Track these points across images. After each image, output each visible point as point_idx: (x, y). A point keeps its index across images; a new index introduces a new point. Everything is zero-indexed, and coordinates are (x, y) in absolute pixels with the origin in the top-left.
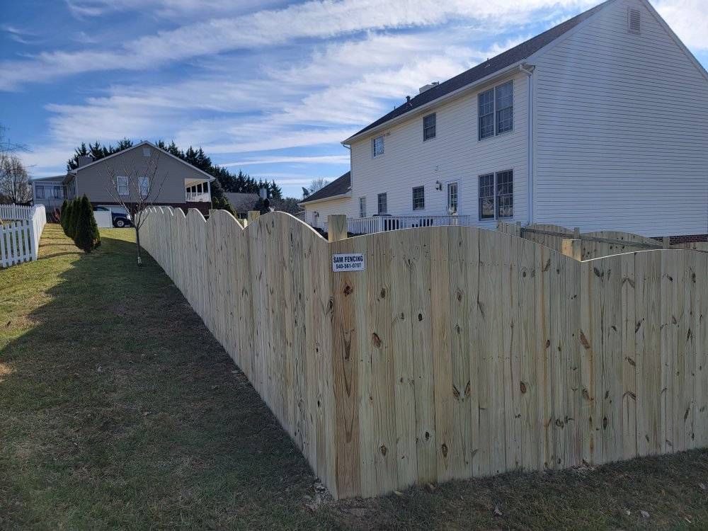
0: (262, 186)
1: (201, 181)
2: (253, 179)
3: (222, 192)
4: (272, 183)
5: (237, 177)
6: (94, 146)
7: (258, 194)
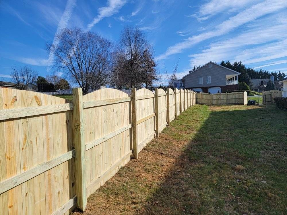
0: (272, 74)
1: (234, 76)
2: (268, 72)
3: (249, 79)
4: (279, 73)
5: (259, 72)
6: (198, 67)
7: (270, 79)
